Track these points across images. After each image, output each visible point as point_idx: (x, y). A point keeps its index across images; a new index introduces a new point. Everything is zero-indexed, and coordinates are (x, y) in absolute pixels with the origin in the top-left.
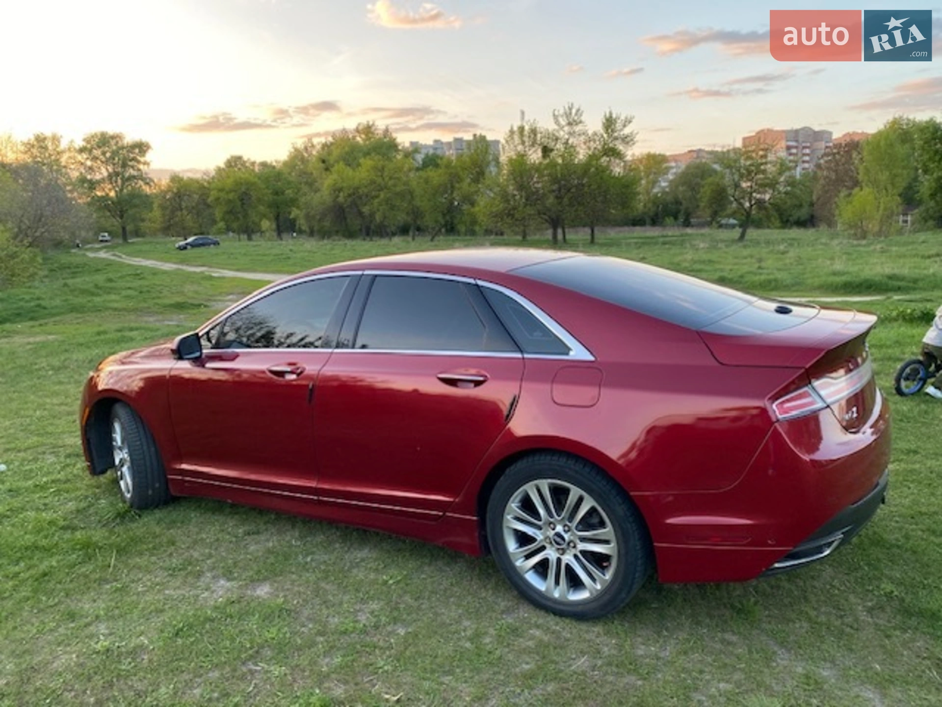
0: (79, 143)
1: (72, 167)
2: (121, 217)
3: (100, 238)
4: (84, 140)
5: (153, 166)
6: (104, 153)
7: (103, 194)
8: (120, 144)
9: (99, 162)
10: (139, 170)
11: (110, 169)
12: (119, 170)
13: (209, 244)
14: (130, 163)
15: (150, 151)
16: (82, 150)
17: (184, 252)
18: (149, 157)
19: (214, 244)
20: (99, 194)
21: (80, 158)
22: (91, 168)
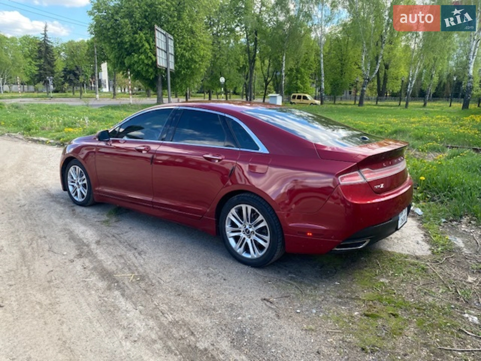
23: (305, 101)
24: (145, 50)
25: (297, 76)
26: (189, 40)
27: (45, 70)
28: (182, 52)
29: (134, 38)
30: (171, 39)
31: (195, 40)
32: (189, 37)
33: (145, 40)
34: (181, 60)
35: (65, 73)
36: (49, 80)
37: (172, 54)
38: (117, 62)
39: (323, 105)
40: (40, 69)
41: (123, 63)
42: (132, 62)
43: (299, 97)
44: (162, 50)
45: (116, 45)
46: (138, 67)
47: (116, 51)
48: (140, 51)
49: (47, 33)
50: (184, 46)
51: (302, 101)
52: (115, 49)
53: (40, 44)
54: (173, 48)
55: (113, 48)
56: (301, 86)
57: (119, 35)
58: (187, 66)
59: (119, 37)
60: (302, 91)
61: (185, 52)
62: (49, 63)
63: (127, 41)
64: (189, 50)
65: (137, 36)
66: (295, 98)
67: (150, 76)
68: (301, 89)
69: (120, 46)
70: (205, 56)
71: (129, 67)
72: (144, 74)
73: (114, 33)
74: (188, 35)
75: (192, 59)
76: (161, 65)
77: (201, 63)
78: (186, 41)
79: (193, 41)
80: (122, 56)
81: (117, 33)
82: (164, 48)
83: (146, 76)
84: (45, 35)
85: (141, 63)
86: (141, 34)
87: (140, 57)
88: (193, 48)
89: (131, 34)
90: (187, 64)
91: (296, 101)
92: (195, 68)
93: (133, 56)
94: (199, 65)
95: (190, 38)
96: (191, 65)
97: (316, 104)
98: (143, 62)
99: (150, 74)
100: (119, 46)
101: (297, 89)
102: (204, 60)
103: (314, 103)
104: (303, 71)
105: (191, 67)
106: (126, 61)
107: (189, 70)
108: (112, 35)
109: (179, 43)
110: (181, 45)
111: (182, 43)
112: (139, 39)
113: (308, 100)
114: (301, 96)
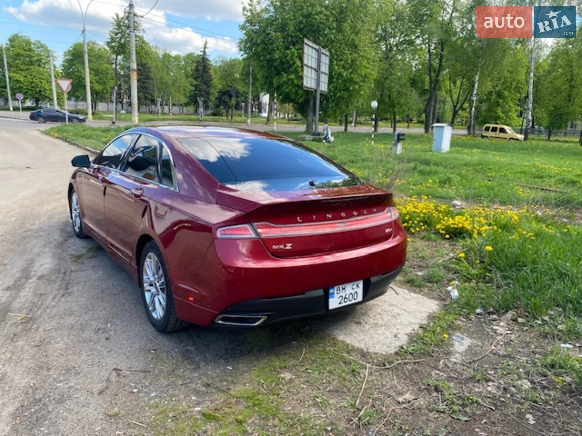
23: (502, 135)
24: (296, 68)
25: (498, 102)
26: (349, 57)
27: (200, 90)
28: (339, 71)
29: (285, 55)
30: (326, 55)
31: (357, 55)
32: (349, 52)
33: (297, 57)
34: (338, 79)
35: (221, 94)
36: (200, 101)
37: (325, 74)
38: (266, 82)
39: (526, 142)
40: (196, 90)
41: (271, 84)
42: (281, 82)
43: (494, 130)
44: (311, 68)
45: (265, 62)
46: (286, 88)
47: (266, 69)
48: (291, 70)
49: (206, 50)
50: (342, 63)
51: (498, 134)
52: (264, 67)
53: (198, 62)
54: (327, 66)
55: (262, 66)
56: (502, 115)
57: (269, 51)
58: (344, 88)
59: (270, 54)
60: (503, 121)
61: (343, 70)
62: (205, 84)
63: (277, 57)
64: (348, 69)
65: (288, 51)
66: (488, 130)
67: (299, 99)
68: (502, 119)
69: (270, 64)
70: (368, 75)
71: (278, 88)
72: (293, 96)
73: (264, 49)
74: (349, 50)
75: (351, 80)
76: (309, 86)
77: (361, 84)
78: (345, 57)
79: (355, 57)
80: (271, 75)
81: (268, 49)
82: (314, 66)
83: (294, 99)
84: (204, 52)
85: (290, 83)
86: (293, 50)
87: (290, 77)
88: (354, 66)
89: (282, 50)
90: (345, 86)
91: (490, 134)
92: (354, 89)
93: (282, 75)
94: (360, 86)
95: (351, 54)
96: (350, 86)
97: (517, 139)
98: (293, 83)
99: (299, 97)
100: (268, 64)
101: (496, 119)
102: (366, 80)
103: (515, 138)
104: (507, 95)
105: (349, 89)
106: (274, 81)
107: (346, 93)
108: (262, 52)
109: (336, 60)
110: (339, 63)
111: (341, 60)
112: (290, 56)
113: (507, 133)
114: (497, 128)
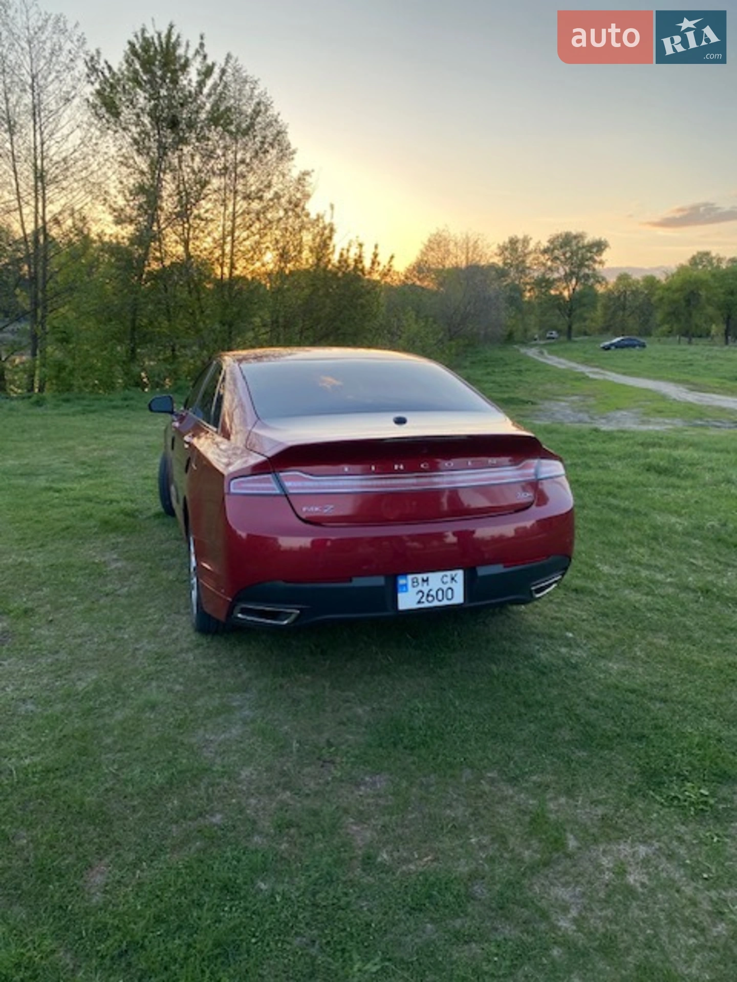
0: (545, 244)
1: (535, 267)
2: (569, 316)
3: (548, 335)
4: (549, 241)
5: (607, 265)
6: (564, 254)
7: (558, 293)
8: (580, 245)
9: (558, 262)
10: (594, 270)
11: (567, 268)
12: (576, 270)
13: (634, 346)
14: (587, 263)
15: (607, 249)
16: (545, 251)
17: (607, 352)
18: (606, 256)
19: (640, 346)
20: (553, 292)
21: (543, 259)
22: (550, 269)
